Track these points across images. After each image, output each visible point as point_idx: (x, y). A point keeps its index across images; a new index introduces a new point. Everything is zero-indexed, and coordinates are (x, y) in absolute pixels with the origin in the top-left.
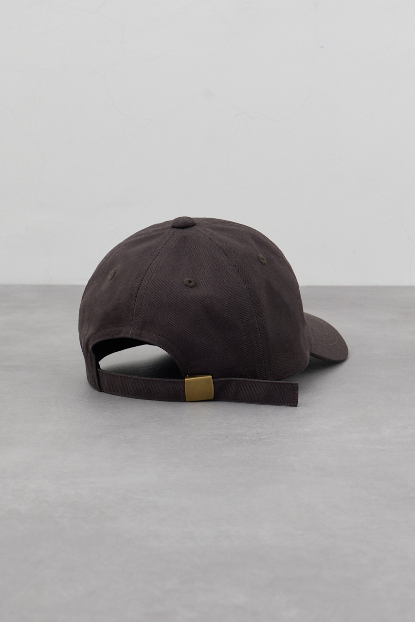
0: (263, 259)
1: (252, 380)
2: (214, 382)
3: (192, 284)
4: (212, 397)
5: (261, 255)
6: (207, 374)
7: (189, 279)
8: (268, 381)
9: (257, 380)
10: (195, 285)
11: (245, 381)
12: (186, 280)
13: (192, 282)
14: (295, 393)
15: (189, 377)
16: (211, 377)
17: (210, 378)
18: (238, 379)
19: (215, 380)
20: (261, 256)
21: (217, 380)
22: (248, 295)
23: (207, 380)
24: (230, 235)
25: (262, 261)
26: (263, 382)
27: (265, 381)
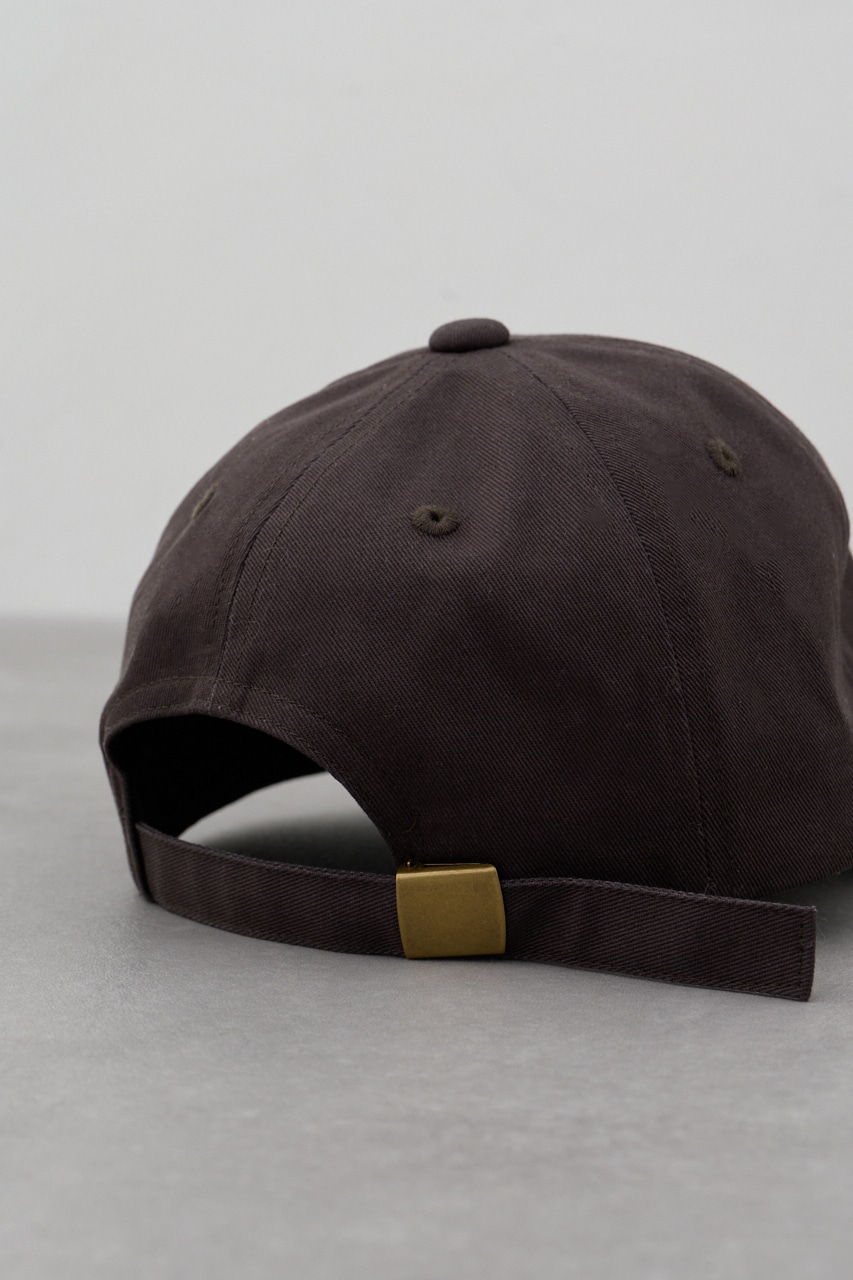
0: (728, 457)
1: (646, 889)
2: (503, 891)
3: (443, 524)
4: (500, 945)
5: (723, 444)
6: (483, 861)
7: (433, 508)
8: (703, 896)
9: (662, 892)
10: (454, 529)
11: (620, 892)
12: (422, 511)
13: (444, 519)
14: (802, 950)
15: (415, 868)
16: (492, 869)
17: (489, 875)
18: (596, 883)
19: (508, 884)
20: (721, 443)
21: (518, 883)
22: (648, 571)
23: (478, 884)
24: (620, 373)
25: (724, 462)
26: (683, 901)
27: (691, 895)
